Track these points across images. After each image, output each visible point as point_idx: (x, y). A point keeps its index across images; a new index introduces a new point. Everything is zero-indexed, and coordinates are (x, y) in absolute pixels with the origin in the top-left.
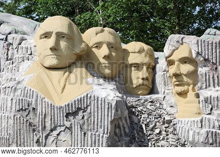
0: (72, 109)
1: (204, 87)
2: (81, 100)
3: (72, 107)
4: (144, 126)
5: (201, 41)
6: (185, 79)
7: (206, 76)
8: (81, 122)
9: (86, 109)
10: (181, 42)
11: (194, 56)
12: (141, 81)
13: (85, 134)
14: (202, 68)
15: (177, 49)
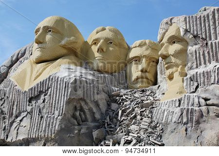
0: (34, 93)
1: (195, 66)
2: (43, 83)
3: (35, 91)
4: (120, 112)
5: (189, 17)
6: (173, 60)
7: (196, 54)
8: (41, 106)
9: (47, 92)
10: (169, 23)
11: (182, 34)
12: (139, 74)
13: (42, 117)
14: (192, 46)
15: (167, 31)
